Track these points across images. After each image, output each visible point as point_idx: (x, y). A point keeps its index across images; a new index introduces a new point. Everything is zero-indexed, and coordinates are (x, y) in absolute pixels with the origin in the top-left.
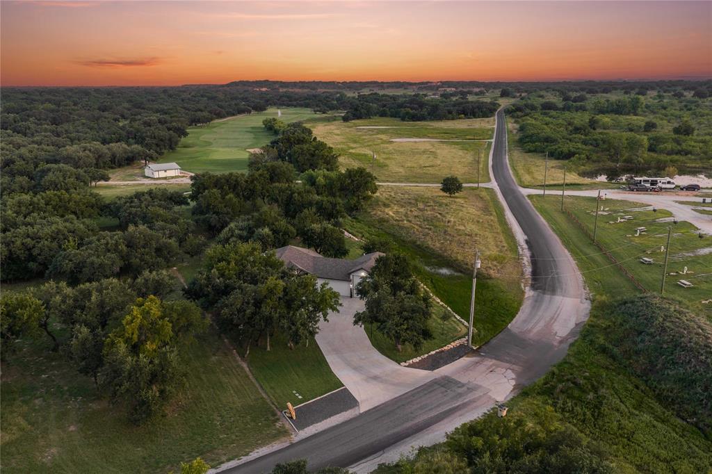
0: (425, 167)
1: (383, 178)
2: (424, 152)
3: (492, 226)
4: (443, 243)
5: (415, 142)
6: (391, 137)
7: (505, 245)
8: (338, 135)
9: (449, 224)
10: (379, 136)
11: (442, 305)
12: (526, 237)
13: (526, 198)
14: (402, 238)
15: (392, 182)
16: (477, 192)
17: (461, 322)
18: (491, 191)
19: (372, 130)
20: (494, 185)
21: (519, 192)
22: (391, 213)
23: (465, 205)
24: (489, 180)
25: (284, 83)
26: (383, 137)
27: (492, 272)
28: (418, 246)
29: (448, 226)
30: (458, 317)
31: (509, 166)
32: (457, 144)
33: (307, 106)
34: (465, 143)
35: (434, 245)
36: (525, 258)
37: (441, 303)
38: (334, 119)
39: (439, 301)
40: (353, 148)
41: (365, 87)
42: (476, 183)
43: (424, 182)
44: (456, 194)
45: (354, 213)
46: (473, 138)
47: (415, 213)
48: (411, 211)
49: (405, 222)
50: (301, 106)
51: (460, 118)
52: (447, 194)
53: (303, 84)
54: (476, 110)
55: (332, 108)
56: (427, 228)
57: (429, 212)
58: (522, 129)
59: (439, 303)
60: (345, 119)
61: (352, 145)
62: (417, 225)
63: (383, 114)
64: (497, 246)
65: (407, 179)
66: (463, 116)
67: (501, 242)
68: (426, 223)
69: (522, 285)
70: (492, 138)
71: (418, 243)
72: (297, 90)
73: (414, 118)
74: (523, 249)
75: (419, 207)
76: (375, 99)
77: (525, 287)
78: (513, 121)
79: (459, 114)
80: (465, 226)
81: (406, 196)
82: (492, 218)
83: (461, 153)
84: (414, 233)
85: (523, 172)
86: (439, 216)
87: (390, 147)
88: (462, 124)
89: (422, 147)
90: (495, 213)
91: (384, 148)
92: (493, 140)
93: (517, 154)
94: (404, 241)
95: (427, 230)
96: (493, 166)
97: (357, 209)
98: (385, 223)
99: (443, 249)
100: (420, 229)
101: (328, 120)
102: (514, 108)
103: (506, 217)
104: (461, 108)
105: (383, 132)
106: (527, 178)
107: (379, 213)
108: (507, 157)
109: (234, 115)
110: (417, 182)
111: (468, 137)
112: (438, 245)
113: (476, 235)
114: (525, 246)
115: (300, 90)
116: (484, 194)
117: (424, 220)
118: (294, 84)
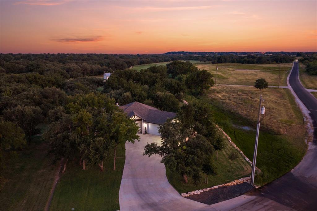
0: (249, 79)
1: (223, 83)
3: (285, 105)
4: (248, 112)
6: (234, 69)
7: (294, 115)
9: (256, 102)
13: (310, 93)
14: (223, 109)
16: (278, 90)
17: (249, 163)
20: (290, 87)
21: (306, 91)
22: (220, 96)
23: (268, 94)
24: (287, 85)
27: (281, 130)
28: (232, 113)
31: (299, 80)
33: (197, 59)
34: (274, 72)
35: (242, 113)
36: (309, 124)
39: (235, 146)
40: (212, 72)
42: (278, 86)
43: (246, 85)
44: (264, 89)
45: (199, 96)
46: (279, 70)
47: (235, 96)
48: (233, 95)
49: (227, 100)
52: (258, 89)
56: (240, 103)
57: (244, 96)
60: (213, 63)
62: (234, 102)
63: (233, 62)
64: (288, 115)
65: (236, 84)
66: (275, 62)
67: (291, 113)
68: (240, 101)
71: (232, 111)
73: (249, 62)
75: (238, 93)
77: (308, 142)
78: (303, 64)
79: (273, 61)
80: (266, 104)
81: (233, 89)
82: (286, 101)
84: (231, 106)
85: (308, 82)
86: (250, 98)
88: (274, 65)
90: (288, 99)
91: (229, 72)
92: (291, 71)
93: (304, 76)
95: (240, 105)
96: (290, 80)
97: (201, 94)
98: (215, 101)
99: (248, 115)
100: (235, 104)
104: (274, 59)
107: (213, 95)
108: (299, 77)
110: (242, 85)
112: (245, 112)
113: (273, 108)
114: (309, 117)
115: (197, 55)
116: (282, 91)
118: (196, 53)
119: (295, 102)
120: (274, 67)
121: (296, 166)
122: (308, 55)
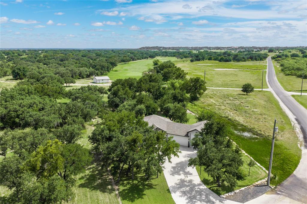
0: (232, 81)
2: (231, 75)
5: (226, 70)
10: (208, 68)
12: (295, 117)
15: (215, 87)
16: (262, 93)
18: (269, 93)
19: (204, 65)
24: (268, 88)
25: (165, 48)
30: (259, 165)
32: (248, 71)
33: (174, 56)
34: (252, 71)
37: (246, 154)
38: (187, 61)
42: (260, 88)
50: (171, 56)
52: (245, 93)
53: (173, 48)
54: (257, 57)
55: (186, 57)
58: (282, 65)
60: (192, 61)
61: (195, 71)
63: (210, 59)
65: (222, 86)
66: (250, 60)
69: (299, 145)
70: (266, 69)
74: (295, 124)
76: (207, 53)
77: (301, 146)
83: (250, 75)
87: (213, 72)
88: (250, 63)
89: (230, 72)
96: (269, 81)
101: (183, 61)
104: (249, 56)
105: (210, 66)
106: (289, 87)
109: (140, 59)
110: (228, 88)
115: (172, 51)
118: (170, 48)
119: (280, 107)
120: (251, 66)
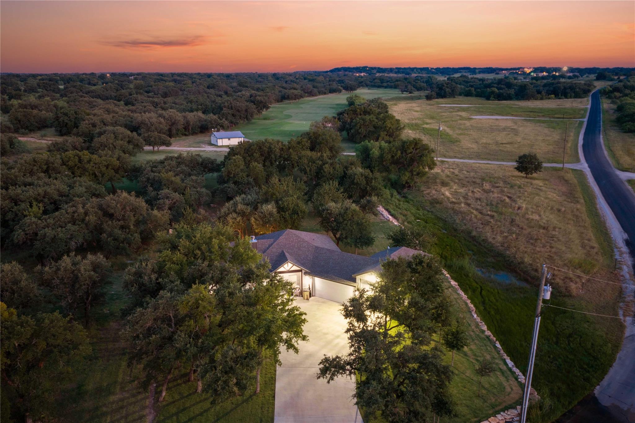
0: (502, 144)
1: (452, 154)
2: (504, 129)
3: (577, 217)
4: (506, 237)
5: (497, 119)
6: (471, 115)
7: (596, 245)
8: (417, 111)
9: (519, 211)
10: (460, 113)
11: (488, 337)
12: (626, 236)
13: (626, 184)
14: (455, 226)
15: (461, 158)
16: (562, 173)
17: (513, 373)
18: (579, 174)
19: (453, 108)
20: (584, 166)
21: (617, 176)
22: (447, 193)
23: (543, 188)
24: (578, 161)
25: (382, 69)
26: (464, 114)
27: (573, 286)
28: (473, 238)
29: (518, 214)
30: (510, 363)
31: (603, 147)
32: (544, 122)
33: (396, 87)
34: (552, 122)
35: (494, 238)
36: (625, 267)
37: (488, 333)
38: (419, 98)
39: (485, 328)
40: (427, 124)
41: (458, 72)
42: (560, 163)
43: (498, 160)
44: (535, 175)
45: (405, 190)
46: (562, 116)
47: (477, 195)
48: (473, 192)
49: (463, 205)
50: (391, 87)
51: (549, 98)
52: (523, 174)
53: (399, 70)
54: (568, 91)
55: (419, 89)
56: (488, 215)
57: (496, 195)
58: (620, 109)
59: (483, 332)
60: (428, 98)
61: (428, 121)
62: (477, 210)
63: (468, 94)
64: (583, 246)
65: (478, 156)
66: (553, 96)
67: (589, 240)
68: (488, 208)
69: (621, 313)
70: (584, 118)
71: (474, 233)
72: (392, 75)
73: (500, 97)
74: (621, 253)
75: (485, 187)
76: (464, 81)
77: (625, 316)
78: (609, 101)
79: (549, 94)
80: (540, 216)
81: (472, 174)
82: (579, 206)
83: (546, 131)
84: (471, 220)
85: (621, 152)
86: (507, 200)
87: (468, 123)
88: (551, 104)
89: (503, 124)
90: (582, 201)
91: (460, 124)
92: (586, 120)
93: (613, 134)
94: (456, 230)
95: (487, 218)
96: (584, 146)
97: (409, 187)
98: (438, 206)
99: (506, 245)
100: (479, 216)
101: (412, 99)
102: (611, 89)
103: (598, 206)
104: (552, 88)
105: (463, 110)
106: (626, 160)
107: (434, 192)
108: (601, 136)
109: (325, 93)
110: (489, 160)
111: (556, 116)
112: (499, 238)
113: (554, 228)
114: (625, 249)
115: (395, 75)
116: (570, 176)
117: (487, 205)
118: (391, 70)
119: (596, 209)
120: (552, 110)
121: (604, 378)
122: (619, 78)
